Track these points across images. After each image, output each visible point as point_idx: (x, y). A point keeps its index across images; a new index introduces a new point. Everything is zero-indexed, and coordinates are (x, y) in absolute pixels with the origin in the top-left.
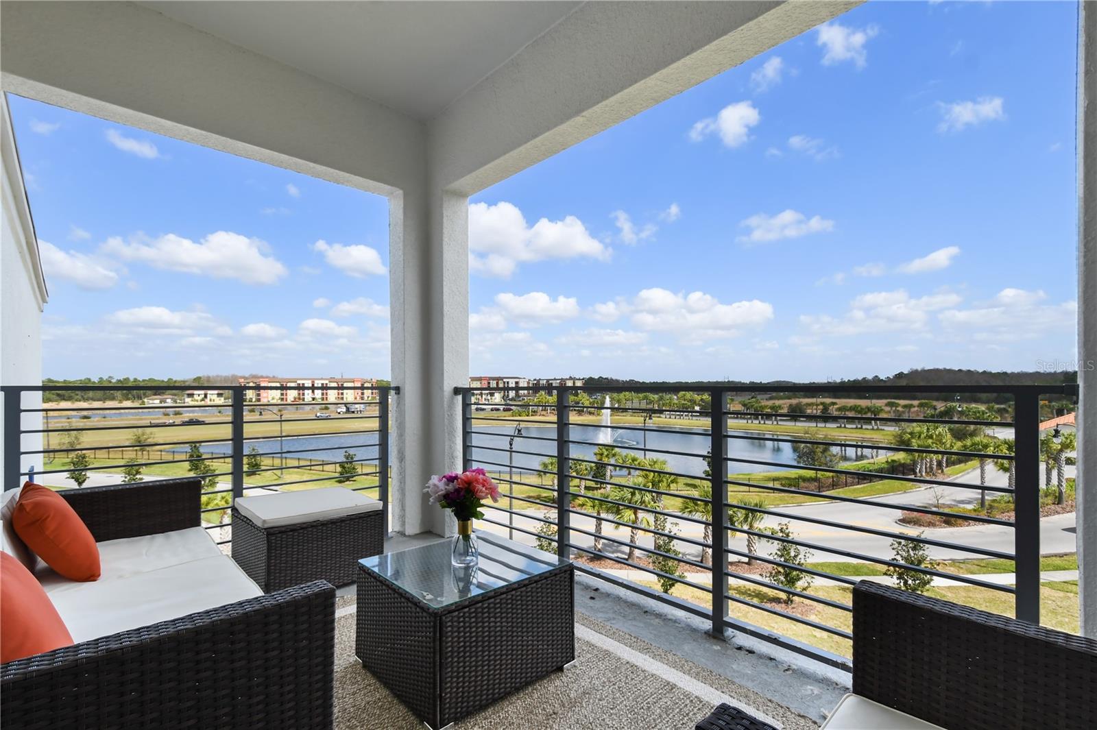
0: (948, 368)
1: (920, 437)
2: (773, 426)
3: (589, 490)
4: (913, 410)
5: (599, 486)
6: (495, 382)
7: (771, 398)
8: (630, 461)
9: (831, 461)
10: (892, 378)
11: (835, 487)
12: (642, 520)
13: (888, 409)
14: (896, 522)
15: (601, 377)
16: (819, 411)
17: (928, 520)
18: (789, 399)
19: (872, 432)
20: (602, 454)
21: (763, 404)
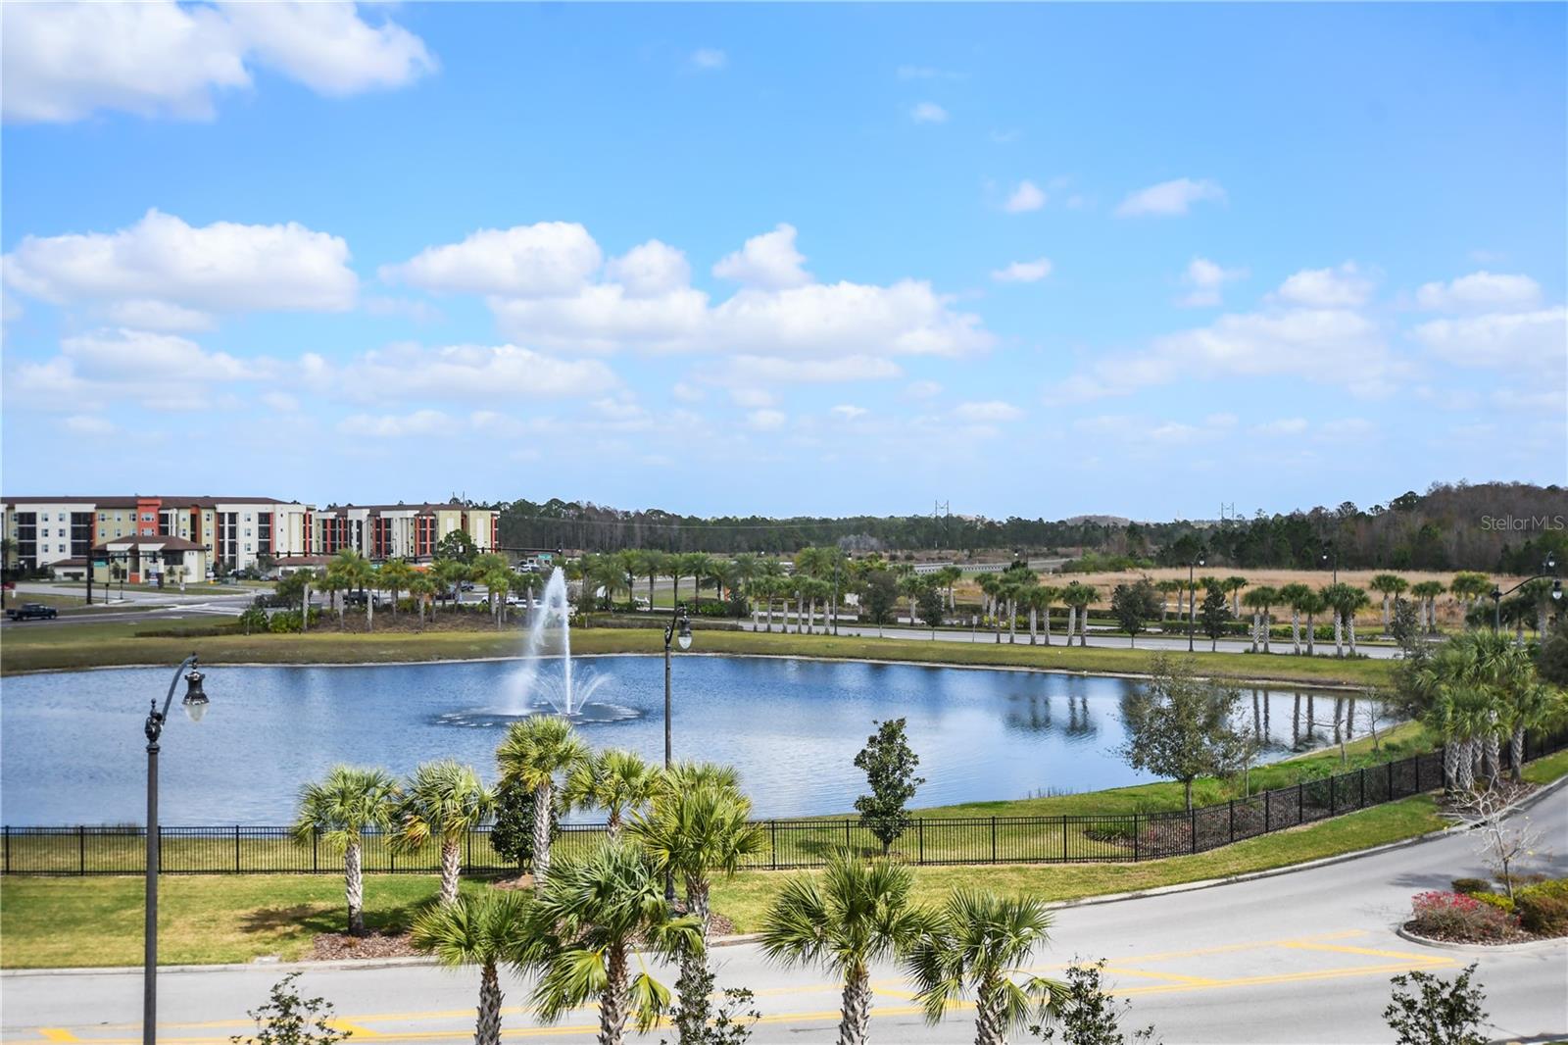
0: (1524, 482)
1: (1459, 675)
2: (1070, 652)
3: (483, 880)
4: (1439, 599)
5: (515, 865)
6: (186, 514)
7: (1067, 569)
8: (617, 776)
9: (1225, 756)
10: (1386, 508)
11: (1236, 834)
12: (636, 984)
13: (1376, 597)
14: (1399, 933)
15: (555, 501)
16: (1198, 605)
17: (1481, 922)
18: (1119, 569)
19: (1337, 664)
20: (520, 757)
21: (1042, 584)
